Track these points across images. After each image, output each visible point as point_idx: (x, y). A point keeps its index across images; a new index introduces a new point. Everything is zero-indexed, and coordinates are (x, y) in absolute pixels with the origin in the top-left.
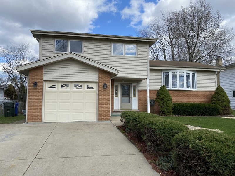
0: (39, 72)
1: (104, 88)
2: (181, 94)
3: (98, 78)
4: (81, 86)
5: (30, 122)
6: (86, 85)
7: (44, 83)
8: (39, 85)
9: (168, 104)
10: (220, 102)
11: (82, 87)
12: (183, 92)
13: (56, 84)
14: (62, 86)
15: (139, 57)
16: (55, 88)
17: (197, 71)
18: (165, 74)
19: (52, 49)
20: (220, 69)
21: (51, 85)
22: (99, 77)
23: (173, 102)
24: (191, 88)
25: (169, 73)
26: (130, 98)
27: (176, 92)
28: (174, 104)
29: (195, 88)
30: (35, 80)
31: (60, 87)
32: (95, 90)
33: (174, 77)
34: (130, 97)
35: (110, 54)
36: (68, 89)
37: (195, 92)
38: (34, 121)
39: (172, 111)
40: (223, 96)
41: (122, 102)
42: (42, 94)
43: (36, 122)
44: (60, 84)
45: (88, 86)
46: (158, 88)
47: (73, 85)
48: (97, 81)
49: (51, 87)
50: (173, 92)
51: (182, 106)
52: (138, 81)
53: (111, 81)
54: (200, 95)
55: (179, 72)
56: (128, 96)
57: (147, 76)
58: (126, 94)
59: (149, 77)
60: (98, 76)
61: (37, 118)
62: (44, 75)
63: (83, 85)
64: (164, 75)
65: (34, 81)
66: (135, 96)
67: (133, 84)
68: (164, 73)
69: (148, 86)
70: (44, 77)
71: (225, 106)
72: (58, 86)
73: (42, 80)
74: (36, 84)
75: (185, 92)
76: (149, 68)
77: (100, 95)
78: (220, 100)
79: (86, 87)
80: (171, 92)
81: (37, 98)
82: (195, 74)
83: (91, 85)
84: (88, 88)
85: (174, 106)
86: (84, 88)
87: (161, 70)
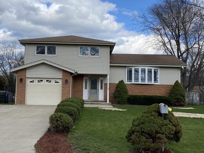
0: (23, 72)
1: (66, 83)
3: (62, 76)
4: (51, 81)
5: (18, 104)
6: (54, 80)
7: (27, 79)
8: (23, 80)
9: (122, 96)
10: (173, 95)
11: (52, 82)
12: (145, 86)
13: (35, 80)
14: (38, 81)
15: (101, 57)
16: (34, 82)
18: (129, 70)
20: (181, 65)
21: (31, 80)
23: (130, 93)
24: (153, 83)
25: (132, 69)
26: (97, 90)
27: (139, 86)
29: (158, 82)
31: (37, 81)
32: (60, 84)
33: (137, 71)
34: (97, 89)
36: (42, 83)
37: (157, 86)
38: (20, 104)
39: (127, 101)
40: (177, 90)
41: (90, 94)
42: (25, 86)
43: (22, 104)
44: (37, 80)
45: (55, 81)
48: (62, 77)
49: (31, 82)
50: (135, 85)
51: (136, 97)
53: (71, 78)
54: (161, 89)
57: (107, 73)
59: (109, 73)
60: (62, 74)
61: (22, 102)
62: (27, 74)
63: (52, 80)
64: (128, 71)
65: (20, 78)
66: (101, 88)
68: (128, 69)
71: (177, 99)
72: (36, 81)
73: (25, 77)
74: (21, 80)
75: (147, 86)
76: (109, 65)
77: (63, 87)
78: (174, 93)
79: (54, 82)
80: (133, 86)
81: (22, 89)
82: (158, 70)
83: (58, 81)
84: (55, 82)
85: (129, 97)
86: (53, 82)
87: (125, 67)
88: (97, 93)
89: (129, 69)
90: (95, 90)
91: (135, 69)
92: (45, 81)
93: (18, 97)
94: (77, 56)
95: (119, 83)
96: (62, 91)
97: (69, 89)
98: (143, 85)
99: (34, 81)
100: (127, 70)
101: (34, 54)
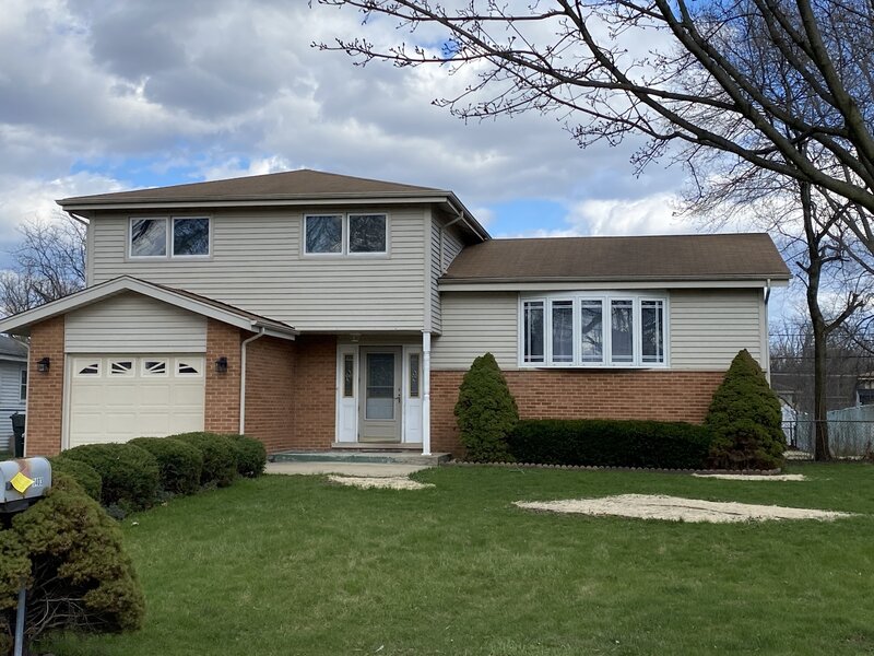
0: (53, 331)
1: (219, 371)
2: (598, 383)
3: (205, 343)
4: (163, 366)
6: (177, 361)
7: (67, 360)
8: (53, 366)
10: (720, 415)
11: (167, 369)
12: (602, 376)
13: (99, 361)
14: (114, 366)
15: (394, 256)
16: (96, 371)
18: (530, 308)
19: (122, 249)
21: (87, 363)
22: (208, 340)
24: (637, 361)
25: (542, 303)
26: (396, 401)
29: (661, 361)
30: (46, 355)
31: (110, 369)
32: (201, 376)
33: (563, 312)
34: (396, 395)
35: (296, 253)
36: (129, 374)
37: (657, 377)
40: (739, 393)
41: (366, 415)
42: (61, 392)
44: (110, 362)
45: (181, 365)
47: (143, 362)
48: (204, 350)
49: (86, 371)
50: (560, 375)
51: (543, 427)
53: (244, 350)
54: (679, 388)
55: (579, 301)
56: (389, 393)
57: (422, 324)
58: (381, 386)
59: (427, 327)
60: (205, 337)
62: (67, 338)
63: (167, 362)
64: (526, 311)
65: (41, 356)
66: (414, 392)
67: (408, 350)
68: (526, 304)
69: (427, 357)
70: (66, 344)
71: (737, 432)
72: (105, 366)
73: (62, 351)
74: (46, 362)
75: (612, 378)
76: (434, 289)
77: (209, 391)
78: (725, 410)
79: (178, 368)
80: (551, 377)
81: (48, 401)
82: (660, 303)
83: (190, 363)
84: (181, 371)
85: (515, 429)
86: (172, 373)
87: (516, 294)
88: (394, 416)
89: (532, 304)
90: (385, 401)
91: (555, 303)
92: (139, 365)
93: (34, 437)
94: (296, 258)
95: (474, 366)
96: (206, 409)
97: (234, 397)
98: (592, 376)
99: (99, 369)
100: (522, 308)
101: (121, 255)
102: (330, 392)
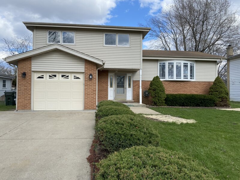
0: (27, 63)
1: (90, 78)
2: (178, 84)
3: (84, 69)
4: (68, 76)
5: (20, 109)
6: (73, 75)
7: (33, 73)
8: (27, 75)
9: (160, 95)
10: (217, 93)
13: (44, 74)
14: (50, 76)
15: (131, 47)
16: (43, 78)
17: (196, 61)
18: (161, 64)
19: (45, 40)
20: (221, 59)
21: (40, 75)
22: (85, 68)
23: (167, 92)
25: (165, 63)
26: (125, 89)
27: (173, 83)
28: (167, 95)
29: (193, 79)
30: (24, 71)
31: (48, 77)
32: (82, 80)
33: (171, 65)
34: (125, 87)
35: (102, 44)
36: (55, 79)
37: (193, 83)
38: (24, 109)
39: (164, 102)
40: (221, 87)
41: (116, 93)
42: (30, 84)
43: (25, 110)
44: (48, 75)
45: (74, 76)
46: (151, 78)
47: (60, 75)
48: (83, 71)
49: (39, 77)
50: (169, 82)
51: (175, 96)
52: (134, 71)
53: (97, 72)
54: (198, 86)
55: (175, 63)
56: (123, 86)
57: (140, 67)
59: (141, 68)
60: (84, 67)
61: (27, 106)
62: (32, 65)
63: (69, 75)
65: (22, 72)
66: (129, 86)
67: (128, 75)
69: (141, 76)
70: (32, 68)
71: (222, 97)
72: (46, 76)
73: (30, 70)
74: (24, 74)
75: (182, 83)
76: (142, 58)
77: (86, 85)
78: (217, 91)
79: (73, 77)
80: (167, 83)
81: (26, 88)
83: (78, 76)
84: (74, 78)
85: (167, 97)
86: (71, 78)
88: (124, 92)
90: (122, 89)
91: (169, 63)
92: (59, 76)
93: (20, 100)
94: (102, 46)
96: (85, 91)
97: (94, 87)
99: (44, 77)
100: (159, 64)
101: (45, 42)
102: (107, 86)
